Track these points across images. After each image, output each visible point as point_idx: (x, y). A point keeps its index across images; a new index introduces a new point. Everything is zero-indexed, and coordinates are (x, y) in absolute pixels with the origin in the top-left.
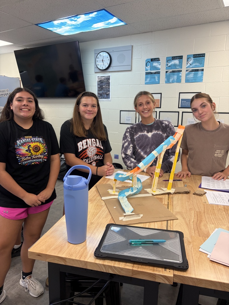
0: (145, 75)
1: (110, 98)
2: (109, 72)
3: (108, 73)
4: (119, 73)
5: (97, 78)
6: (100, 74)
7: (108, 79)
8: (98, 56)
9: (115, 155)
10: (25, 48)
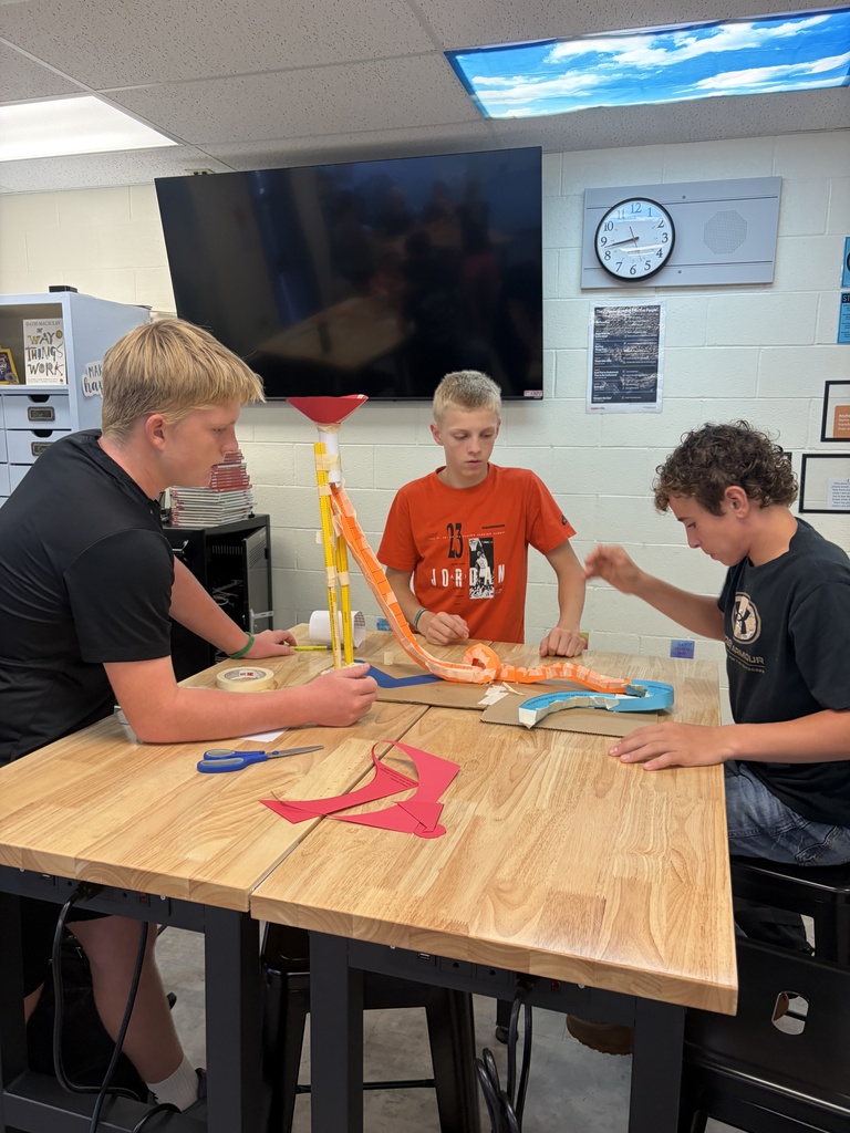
0: (840, 302)
1: (658, 400)
2: (656, 287)
3: (652, 294)
4: (707, 293)
5: (593, 313)
6: (609, 295)
7: (652, 317)
8: (607, 221)
9: (673, 642)
10: (200, 168)
